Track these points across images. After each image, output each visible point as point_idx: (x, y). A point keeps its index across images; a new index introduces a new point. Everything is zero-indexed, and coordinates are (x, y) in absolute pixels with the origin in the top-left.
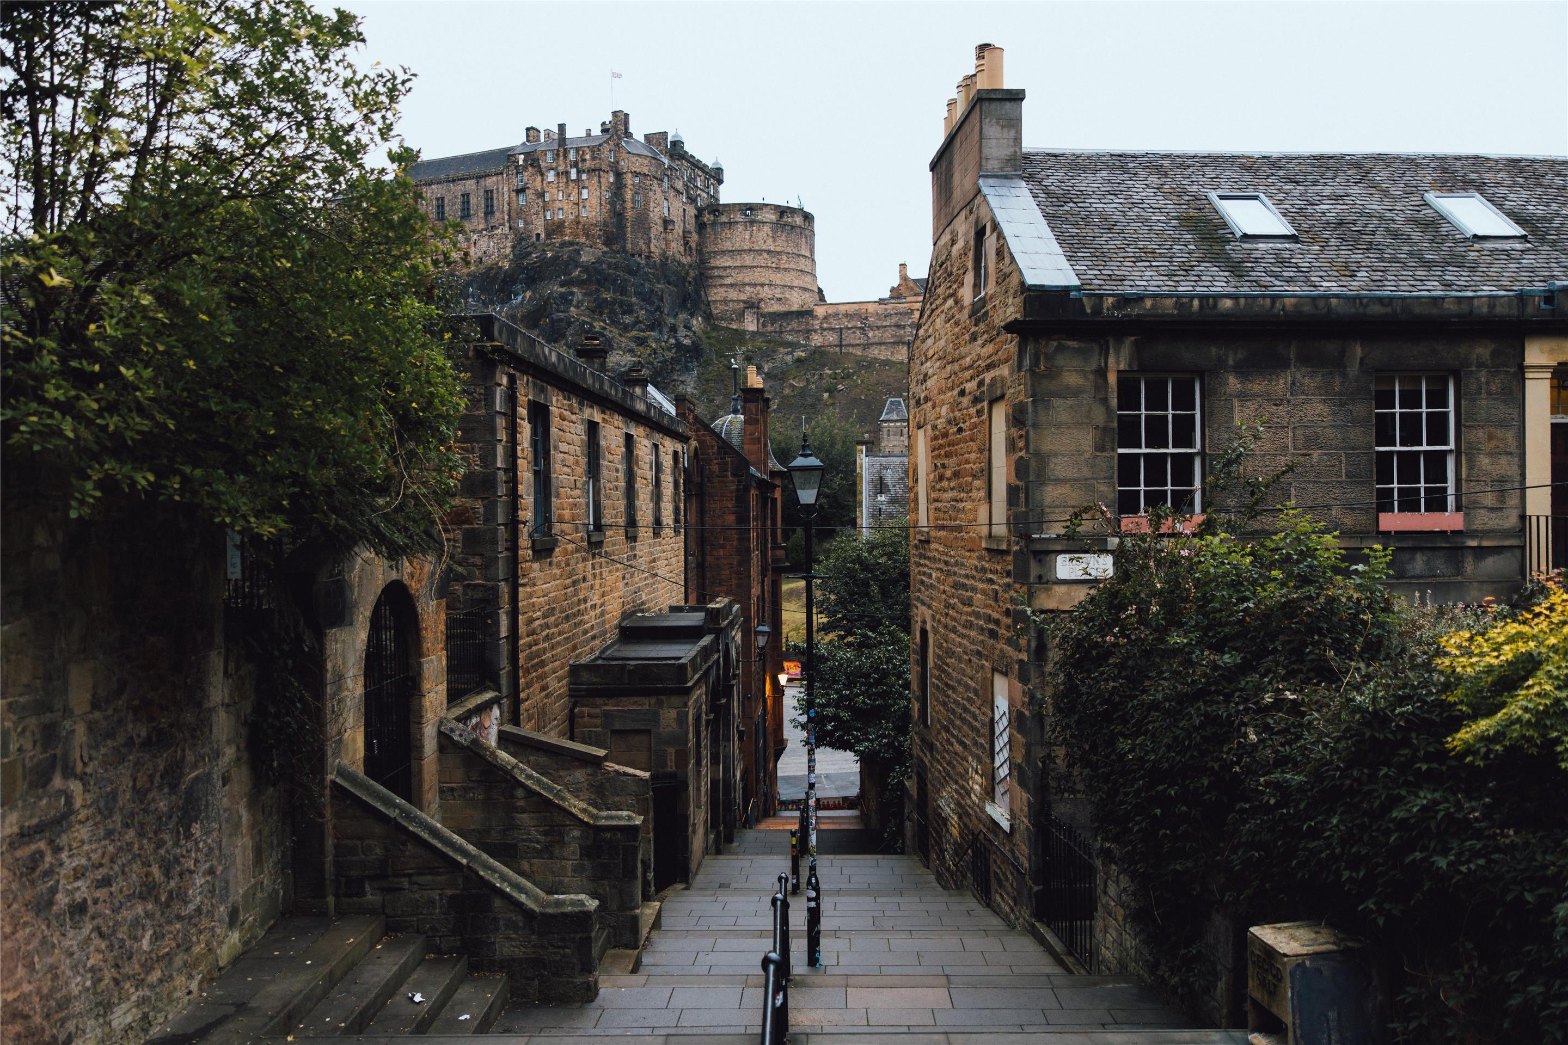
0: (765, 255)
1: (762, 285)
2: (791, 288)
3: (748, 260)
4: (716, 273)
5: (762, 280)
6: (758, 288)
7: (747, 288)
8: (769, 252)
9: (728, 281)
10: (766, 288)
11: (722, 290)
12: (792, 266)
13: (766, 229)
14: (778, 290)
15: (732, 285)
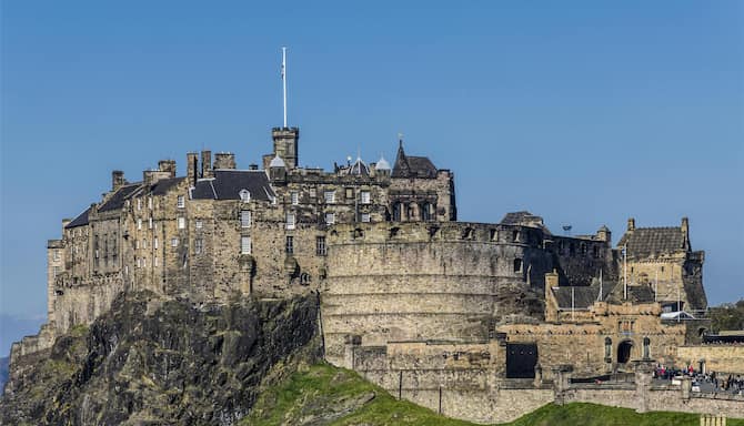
0: (371, 282)
1: (366, 315)
2: (403, 315)
3: (355, 287)
4: (332, 301)
5: (365, 311)
6: (363, 319)
7: (353, 320)
8: (375, 277)
9: (339, 311)
10: (370, 318)
11: (334, 321)
12: (406, 289)
13: (374, 250)
14: (385, 320)
15: (341, 316)
